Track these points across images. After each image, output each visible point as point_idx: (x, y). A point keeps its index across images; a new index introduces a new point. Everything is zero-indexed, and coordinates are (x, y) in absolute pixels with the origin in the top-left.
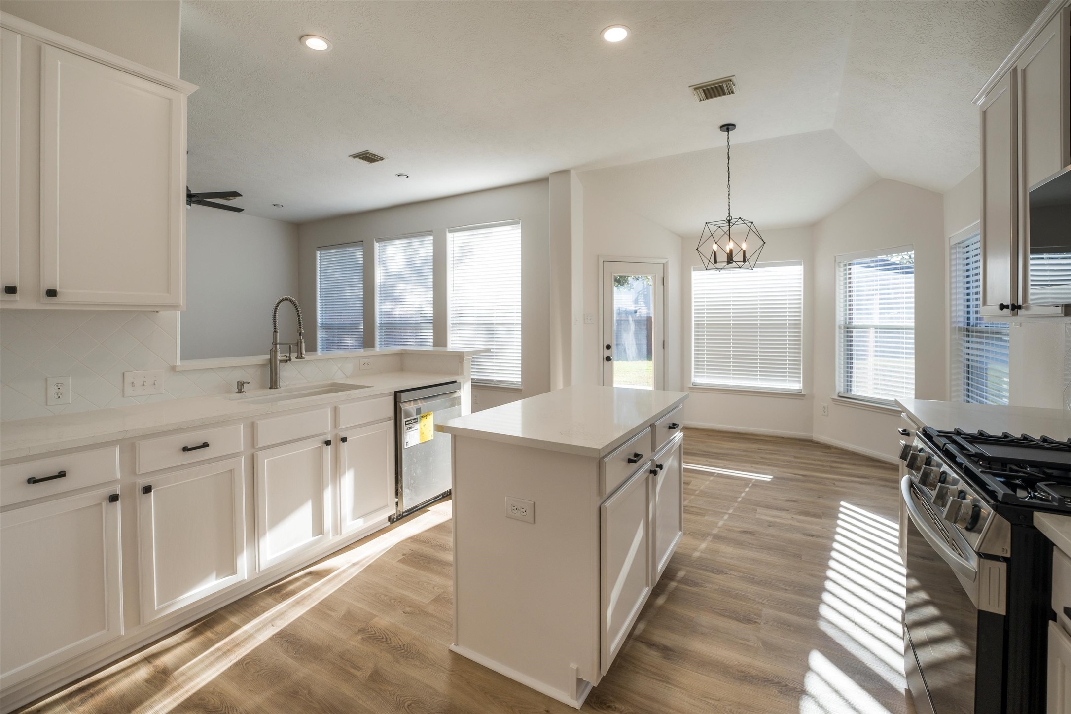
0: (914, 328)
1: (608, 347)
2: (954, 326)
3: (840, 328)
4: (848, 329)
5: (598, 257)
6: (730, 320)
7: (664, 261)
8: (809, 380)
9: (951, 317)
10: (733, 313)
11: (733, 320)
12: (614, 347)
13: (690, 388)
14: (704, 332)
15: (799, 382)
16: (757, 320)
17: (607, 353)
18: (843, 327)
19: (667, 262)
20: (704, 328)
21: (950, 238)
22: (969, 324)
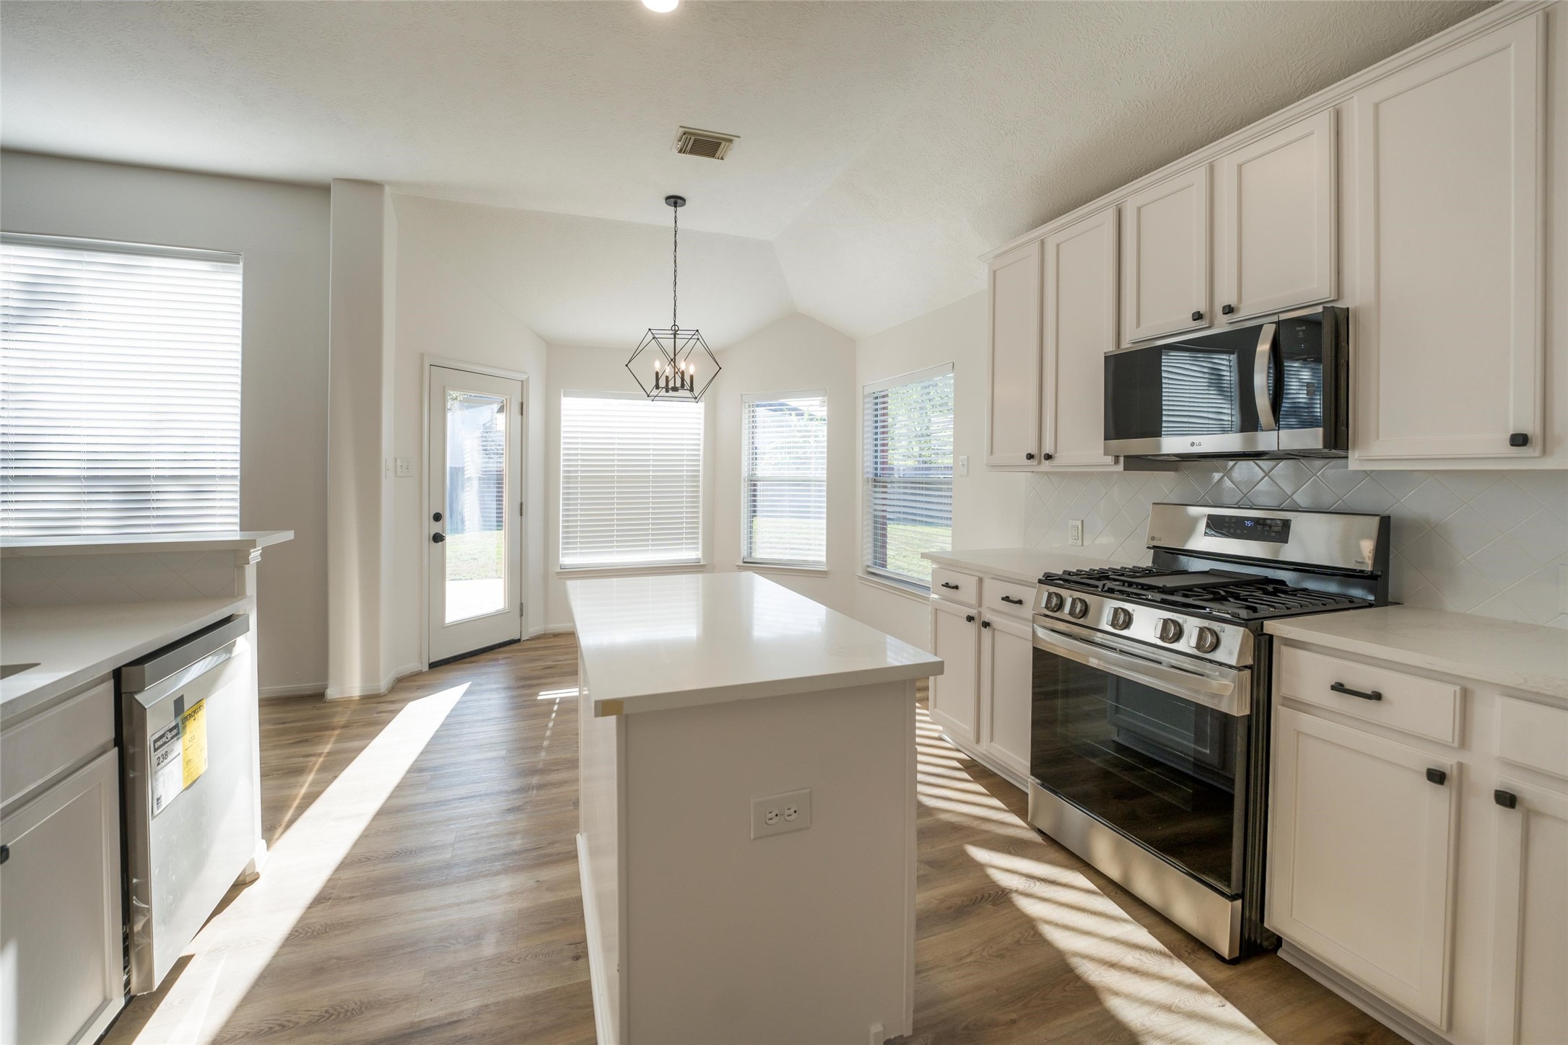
0: (825, 479)
1: (438, 517)
2: (866, 476)
3: (744, 479)
4: (753, 483)
5: (422, 356)
6: (613, 471)
7: (524, 377)
8: (709, 547)
9: (863, 468)
10: (618, 460)
11: (618, 471)
12: (447, 516)
13: (558, 573)
14: (577, 488)
15: (697, 549)
16: (649, 471)
17: (436, 528)
18: (746, 479)
19: (528, 379)
20: (577, 482)
21: (864, 386)
22: (876, 475)
